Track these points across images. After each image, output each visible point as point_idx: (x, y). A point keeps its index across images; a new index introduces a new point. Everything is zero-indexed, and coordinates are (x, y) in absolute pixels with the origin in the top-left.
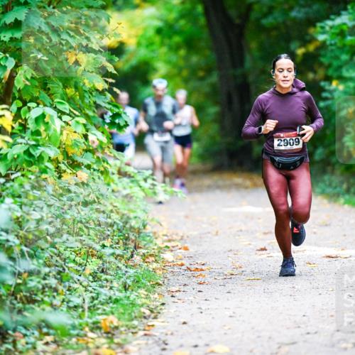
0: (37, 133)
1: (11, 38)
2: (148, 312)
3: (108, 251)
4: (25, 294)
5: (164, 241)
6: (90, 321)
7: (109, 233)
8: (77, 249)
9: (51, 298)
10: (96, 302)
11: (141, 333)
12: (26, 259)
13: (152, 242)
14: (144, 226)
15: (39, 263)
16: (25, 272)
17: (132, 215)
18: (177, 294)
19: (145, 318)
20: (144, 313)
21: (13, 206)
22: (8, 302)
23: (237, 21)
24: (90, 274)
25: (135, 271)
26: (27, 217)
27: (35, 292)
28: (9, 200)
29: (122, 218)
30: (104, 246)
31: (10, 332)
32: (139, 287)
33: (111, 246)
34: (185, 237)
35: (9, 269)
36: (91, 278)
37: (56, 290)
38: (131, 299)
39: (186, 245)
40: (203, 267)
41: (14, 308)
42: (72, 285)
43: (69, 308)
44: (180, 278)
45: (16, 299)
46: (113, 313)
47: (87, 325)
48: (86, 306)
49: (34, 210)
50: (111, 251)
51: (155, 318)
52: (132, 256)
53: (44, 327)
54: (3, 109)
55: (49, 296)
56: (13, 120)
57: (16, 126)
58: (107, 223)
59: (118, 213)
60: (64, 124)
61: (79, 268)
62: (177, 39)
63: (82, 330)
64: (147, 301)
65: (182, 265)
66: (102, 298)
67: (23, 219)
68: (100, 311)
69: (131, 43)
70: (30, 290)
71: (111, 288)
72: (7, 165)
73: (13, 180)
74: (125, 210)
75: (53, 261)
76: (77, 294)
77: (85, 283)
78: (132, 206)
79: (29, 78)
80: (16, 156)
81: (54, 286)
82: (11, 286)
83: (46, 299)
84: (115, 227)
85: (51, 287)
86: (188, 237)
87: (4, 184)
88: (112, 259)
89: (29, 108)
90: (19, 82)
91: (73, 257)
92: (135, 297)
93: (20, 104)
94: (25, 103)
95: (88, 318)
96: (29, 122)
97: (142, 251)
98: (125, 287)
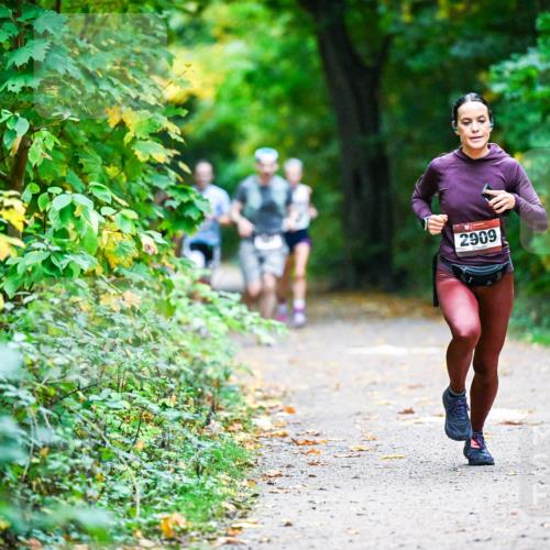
0: (63, 233)
1: (23, 88)
2: (232, 508)
3: (171, 414)
4: (44, 480)
5: (257, 399)
6: (143, 521)
7: (172, 386)
8: (123, 411)
9: (84, 486)
10: (153, 492)
11: (222, 540)
12: (46, 427)
13: (238, 400)
14: (227, 376)
15: (65, 432)
16: (44, 447)
17: (208, 359)
18: (277, 480)
19: (228, 516)
20: (227, 509)
21: (26, 345)
22: (18, 493)
23: (369, 62)
24: (144, 450)
25: (212, 444)
26: (49, 363)
27: (60, 477)
28: (19, 337)
29: (192, 364)
30: (164, 406)
31: (21, 538)
32: (218, 470)
33: (176, 407)
34: (289, 394)
35: (20, 441)
36: (145, 455)
37: (91, 474)
38: (207, 487)
39: (291, 405)
40: (317, 439)
41: (28, 502)
42: (116, 466)
43: (112, 501)
44: (282, 455)
45: (30, 487)
46: (178, 510)
47: (140, 528)
48: (138, 499)
49: (58, 352)
50: (176, 414)
51: (243, 516)
52: (208, 422)
53: (74, 530)
54: (10, 197)
55: (80, 483)
56: (26, 214)
57: (31, 222)
58: (169, 372)
59: (186, 356)
60: (103, 220)
61: (127, 441)
62: (276, 90)
63: (131, 535)
64: (231, 492)
65: (285, 435)
66: (162, 486)
67: (42, 365)
68: (158, 507)
69: (207, 96)
70: (51, 474)
71: (176, 471)
72: (16, 283)
73: (26, 306)
74: (197, 351)
75: (88, 429)
76: (124, 481)
77: (136, 464)
78: (207, 346)
79: (50, 149)
80: (30, 269)
81: (88, 468)
82: (23, 467)
83: (77, 487)
84: (182, 378)
85: (84, 470)
86: (293, 393)
87: (11, 312)
88: (177, 426)
89: (50, 194)
90: (35, 156)
91: (117, 423)
92: (212, 485)
93: (37, 189)
94: (44, 188)
95: (140, 517)
96: (50, 216)
97: (223, 414)
98: (197, 469)
